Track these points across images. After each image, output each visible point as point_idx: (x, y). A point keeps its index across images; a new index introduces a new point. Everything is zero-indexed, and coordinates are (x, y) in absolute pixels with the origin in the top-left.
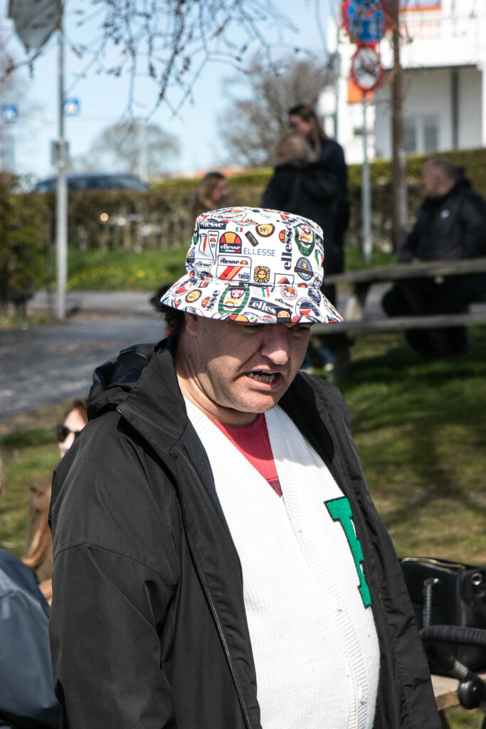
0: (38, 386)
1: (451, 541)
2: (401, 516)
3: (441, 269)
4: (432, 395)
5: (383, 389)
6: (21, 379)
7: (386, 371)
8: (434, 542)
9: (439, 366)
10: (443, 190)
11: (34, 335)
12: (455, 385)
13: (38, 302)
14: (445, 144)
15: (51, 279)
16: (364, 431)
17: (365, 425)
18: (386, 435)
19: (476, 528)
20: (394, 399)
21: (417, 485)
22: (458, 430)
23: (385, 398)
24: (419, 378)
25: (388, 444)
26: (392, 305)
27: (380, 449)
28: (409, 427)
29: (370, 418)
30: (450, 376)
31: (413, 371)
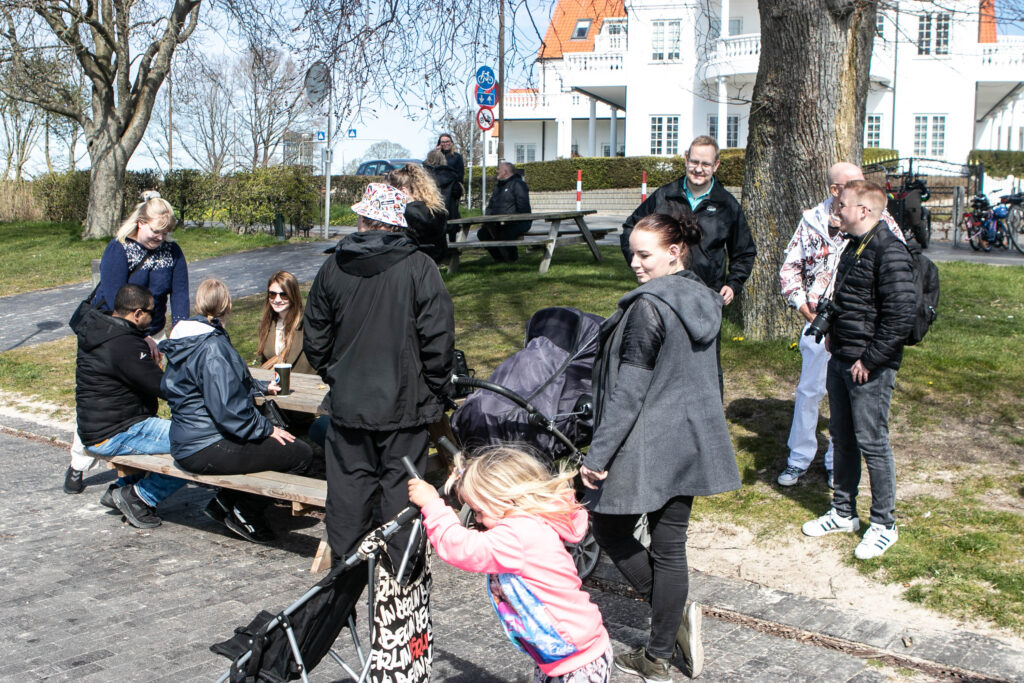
0: (308, 270)
1: (486, 347)
2: (464, 335)
3: (503, 219)
4: (495, 279)
5: (474, 276)
6: (300, 268)
7: (477, 268)
8: (479, 347)
9: (501, 266)
10: (507, 178)
11: (311, 247)
12: (506, 275)
13: (316, 229)
14: (538, 158)
15: (321, 221)
16: (459, 296)
17: (459, 293)
18: (469, 297)
19: (500, 341)
20: (477, 281)
21: (478, 321)
22: (502, 296)
23: (473, 280)
24: (491, 271)
25: (467, 301)
26: (482, 236)
27: (464, 304)
28: (480, 294)
29: (462, 290)
30: (506, 270)
31: (489, 268)
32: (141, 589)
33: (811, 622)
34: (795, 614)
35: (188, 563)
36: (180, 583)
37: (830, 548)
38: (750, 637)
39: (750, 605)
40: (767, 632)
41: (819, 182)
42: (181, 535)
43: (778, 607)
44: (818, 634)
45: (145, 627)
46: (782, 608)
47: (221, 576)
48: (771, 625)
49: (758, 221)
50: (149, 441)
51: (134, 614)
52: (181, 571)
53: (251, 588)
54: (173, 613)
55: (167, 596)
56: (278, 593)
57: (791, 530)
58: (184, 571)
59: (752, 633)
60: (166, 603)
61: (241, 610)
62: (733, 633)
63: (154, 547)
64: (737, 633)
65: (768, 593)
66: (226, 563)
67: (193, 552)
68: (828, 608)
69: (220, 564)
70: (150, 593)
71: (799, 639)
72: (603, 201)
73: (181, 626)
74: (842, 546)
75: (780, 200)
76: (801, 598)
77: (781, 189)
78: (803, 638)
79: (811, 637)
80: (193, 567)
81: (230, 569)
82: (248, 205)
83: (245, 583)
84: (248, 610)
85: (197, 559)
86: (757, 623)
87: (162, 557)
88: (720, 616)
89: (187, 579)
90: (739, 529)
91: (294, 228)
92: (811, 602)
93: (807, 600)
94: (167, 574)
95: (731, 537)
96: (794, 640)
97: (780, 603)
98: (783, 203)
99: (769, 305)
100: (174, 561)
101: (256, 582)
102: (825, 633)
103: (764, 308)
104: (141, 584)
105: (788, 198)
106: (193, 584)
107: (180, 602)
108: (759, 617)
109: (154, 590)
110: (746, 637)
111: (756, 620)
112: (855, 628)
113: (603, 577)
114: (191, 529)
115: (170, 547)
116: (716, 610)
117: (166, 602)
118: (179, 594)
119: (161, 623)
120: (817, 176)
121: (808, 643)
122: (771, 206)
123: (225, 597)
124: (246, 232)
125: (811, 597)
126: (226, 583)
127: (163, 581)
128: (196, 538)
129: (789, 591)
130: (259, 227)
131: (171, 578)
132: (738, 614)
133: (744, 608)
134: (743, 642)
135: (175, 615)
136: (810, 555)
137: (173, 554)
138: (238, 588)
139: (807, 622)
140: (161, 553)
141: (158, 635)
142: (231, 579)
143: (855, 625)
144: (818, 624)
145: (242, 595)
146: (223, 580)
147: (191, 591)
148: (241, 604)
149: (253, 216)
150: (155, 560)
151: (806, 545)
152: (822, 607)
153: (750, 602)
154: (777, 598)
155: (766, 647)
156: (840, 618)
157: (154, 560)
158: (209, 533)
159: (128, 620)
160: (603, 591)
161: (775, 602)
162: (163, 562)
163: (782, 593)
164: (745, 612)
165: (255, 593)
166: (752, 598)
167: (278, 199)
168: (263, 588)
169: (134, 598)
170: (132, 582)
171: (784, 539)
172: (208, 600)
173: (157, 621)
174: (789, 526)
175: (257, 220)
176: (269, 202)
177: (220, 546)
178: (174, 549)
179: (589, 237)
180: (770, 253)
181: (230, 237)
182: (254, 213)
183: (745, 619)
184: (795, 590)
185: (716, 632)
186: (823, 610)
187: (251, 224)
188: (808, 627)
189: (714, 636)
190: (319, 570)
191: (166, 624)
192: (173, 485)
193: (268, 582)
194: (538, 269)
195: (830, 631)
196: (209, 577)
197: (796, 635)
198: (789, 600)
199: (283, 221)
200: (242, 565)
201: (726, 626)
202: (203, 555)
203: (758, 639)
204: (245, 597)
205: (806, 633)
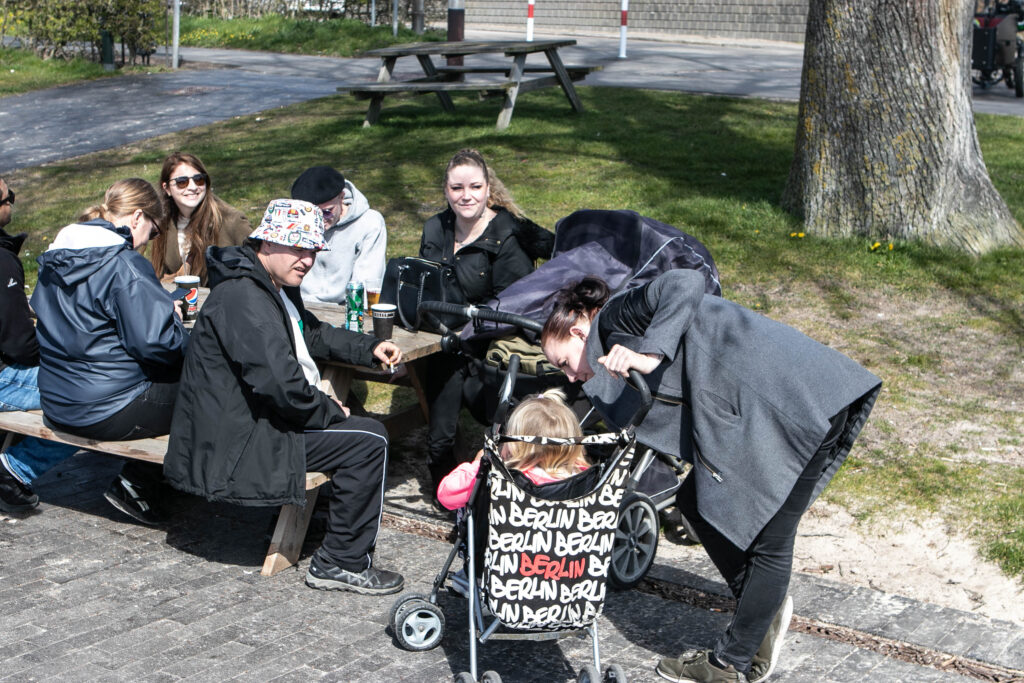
13: (159, 53)
15: (168, 41)
32: (32, 605)
33: (948, 641)
34: (926, 629)
35: (87, 564)
36: (85, 594)
37: (959, 535)
38: (874, 663)
39: (864, 617)
40: (895, 657)
41: (917, 20)
42: (66, 521)
43: (901, 618)
44: (961, 658)
45: (52, 661)
46: (907, 622)
47: (138, 583)
48: (897, 645)
49: (829, 72)
50: (27, 392)
51: (33, 642)
52: (78, 577)
53: (186, 601)
54: (88, 639)
55: (71, 614)
56: (225, 607)
57: (904, 510)
58: (85, 576)
59: (876, 657)
60: (73, 625)
61: (182, 634)
62: (851, 658)
63: (32, 540)
64: (855, 657)
65: (885, 600)
66: (140, 562)
67: (88, 547)
68: (969, 621)
69: (133, 564)
70: (46, 609)
71: (938, 665)
72: (553, 13)
73: (103, 658)
74: (976, 534)
75: (862, 43)
76: (930, 608)
77: (864, 28)
78: (944, 664)
79: (954, 663)
80: (95, 570)
81: (149, 573)
82: (58, 17)
83: (175, 593)
84: (191, 633)
85: (97, 558)
86: (877, 642)
87: (48, 555)
88: (827, 632)
89: (92, 588)
90: (832, 508)
91: (127, 51)
92: (944, 612)
93: (939, 610)
94: (63, 581)
95: (822, 520)
96: (932, 666)
97: (904, 614)
98: (866, 47)
99: (841, 189)
100: (65, 561)
101: (190, 592)
102: (972, 657)
103: (833, 192)
104: (29, 597)
105: (873, 42)
106: (103, 595)
107: (92, 623)
108: (880, 634)
109: (50, 606)
110: (869, 664)
111: (876, 638)
112: (1010, 650)
113: (661, 577)
114: (76, 513)
115: (55, 541)
116: (820, 624)
117: (72, 623)
118: (88, 610)
119: (75, 654)
120: (914, 12)
121: (952, 671)
122: (849, 52)
123: (154, 615)
124: (54, 57)
125: (943, 606)
126: (149, 593)
127: (59, 592)
128: (87, 525)
129: (912, 598)
130: (74, 48)
131: (69, 587)
132: (851, 630)
133: (857, 622)
134: (867, 670)
135: (91, 643)
136: (932, 545)
137: (62, 551)
138: (167, 600)
139: (943, 641)
140: (45, 549)
141: (75, 673)
142: (154, 586)
143: (1008, 645)
144: (960, 644)
145: (176, 611)
146: (143, 589)
147: (105, 607)
148: (180, 625)
149: (65, 34)
150: (39, 560)
151: (926, 532)
152: (960, 620)
153: (864, 612)
154: (899, 607)
155: (898, 677)
156: (985, 635)
157: (36, 559)
158: (103, 519)
159: (27, 652)
160: (664, 597)
161: (897, 612)
162: (51, 563)
163: (904, 600)
164: (859, 627)
165: (194, 607)
166: (865, 607)
167: (104, 10)
168: (203, 599)
169: (26, 618)
170: (15, 594)
171: (895, 524)
172: (130, 620)
173: (69, 653)
174: (901, 505)
175: (71, 39)
176: (90, 15)
177: (125, 538)
178: (63, 543)
179: (564, 77)
180: (845, 116)
181: (32, 63)
182: (68, 29)
183: (862, 638)
184: (921, 596)
185: (828, 657)
186: (962, 624)
187: (64, 43)
188: (947, 647)
189: (827, 662)
190: (273, 571)
191: (82, 657)
192: (58, 455)
193: (207, 590)
194: (494, 122)
195: (978, 654)
196: (121, 584)
197: (933, 659)
198: (915, 611)
199: (112, 42)
200: (164, 566)
201: (841, 648)
202: (104, 550)
203: (885, 666)
204: (181, 614)
205: (947, 656)
